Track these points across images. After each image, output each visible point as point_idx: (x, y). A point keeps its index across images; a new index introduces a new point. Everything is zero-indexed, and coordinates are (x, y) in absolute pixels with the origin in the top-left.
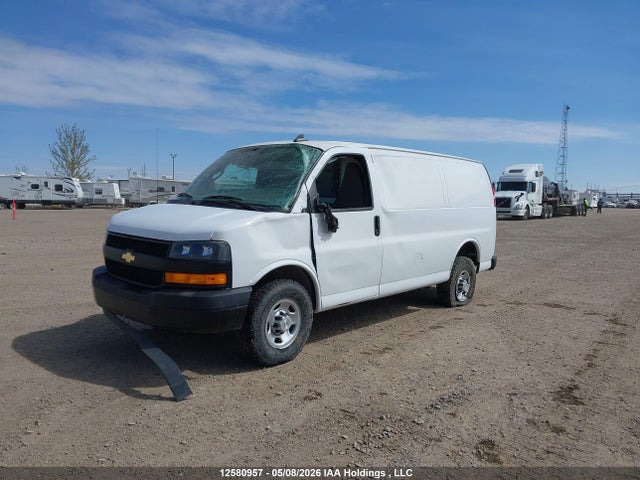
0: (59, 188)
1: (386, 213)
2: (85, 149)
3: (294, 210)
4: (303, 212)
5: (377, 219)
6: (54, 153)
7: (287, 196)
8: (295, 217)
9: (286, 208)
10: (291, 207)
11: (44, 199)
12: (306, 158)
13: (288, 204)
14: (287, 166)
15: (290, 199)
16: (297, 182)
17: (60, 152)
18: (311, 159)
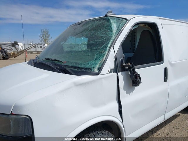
0: (41, 47)
1: (172, 65)
2: (49, 35)
3: (103, 72)
4: (110, 72)
5: (166, 70)
6: (40, 37)
7: (98, 58)
8: (104, 78)
9: (96, 70)
10: (100, 69)
11: (37, 50)
12: (114, 26)
13: (97, 66)
14: (99, 34)
15: (100, 62)
16: (106, 47)
17: (42, 37)
18: (118, 27)
